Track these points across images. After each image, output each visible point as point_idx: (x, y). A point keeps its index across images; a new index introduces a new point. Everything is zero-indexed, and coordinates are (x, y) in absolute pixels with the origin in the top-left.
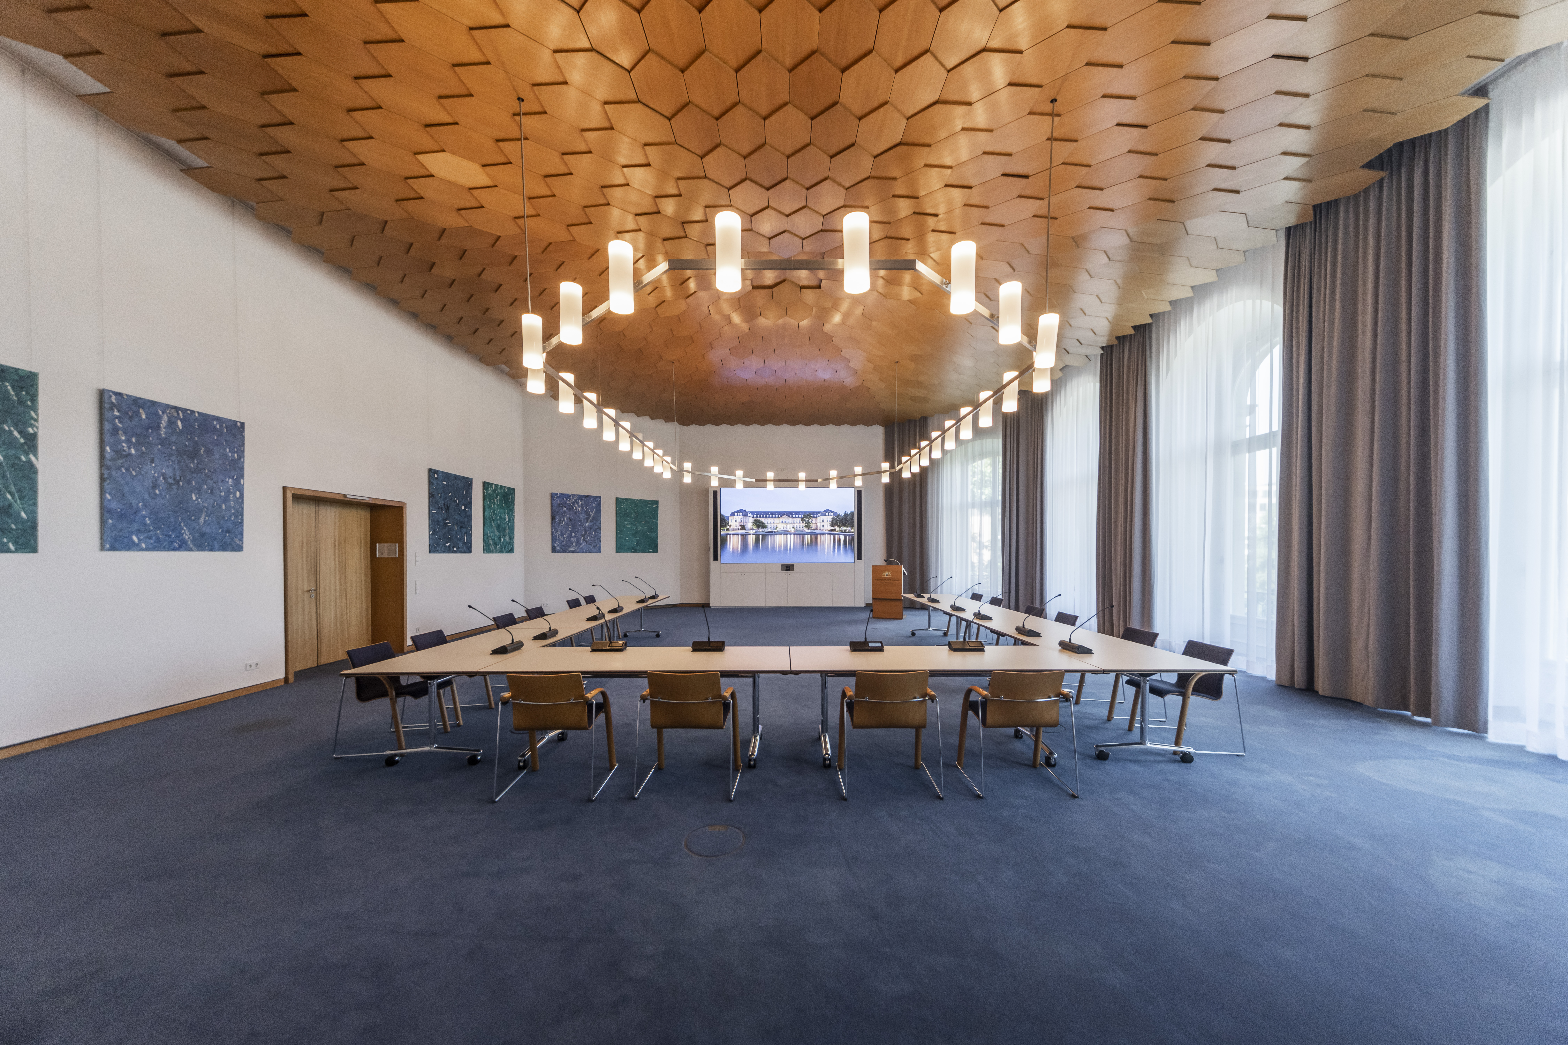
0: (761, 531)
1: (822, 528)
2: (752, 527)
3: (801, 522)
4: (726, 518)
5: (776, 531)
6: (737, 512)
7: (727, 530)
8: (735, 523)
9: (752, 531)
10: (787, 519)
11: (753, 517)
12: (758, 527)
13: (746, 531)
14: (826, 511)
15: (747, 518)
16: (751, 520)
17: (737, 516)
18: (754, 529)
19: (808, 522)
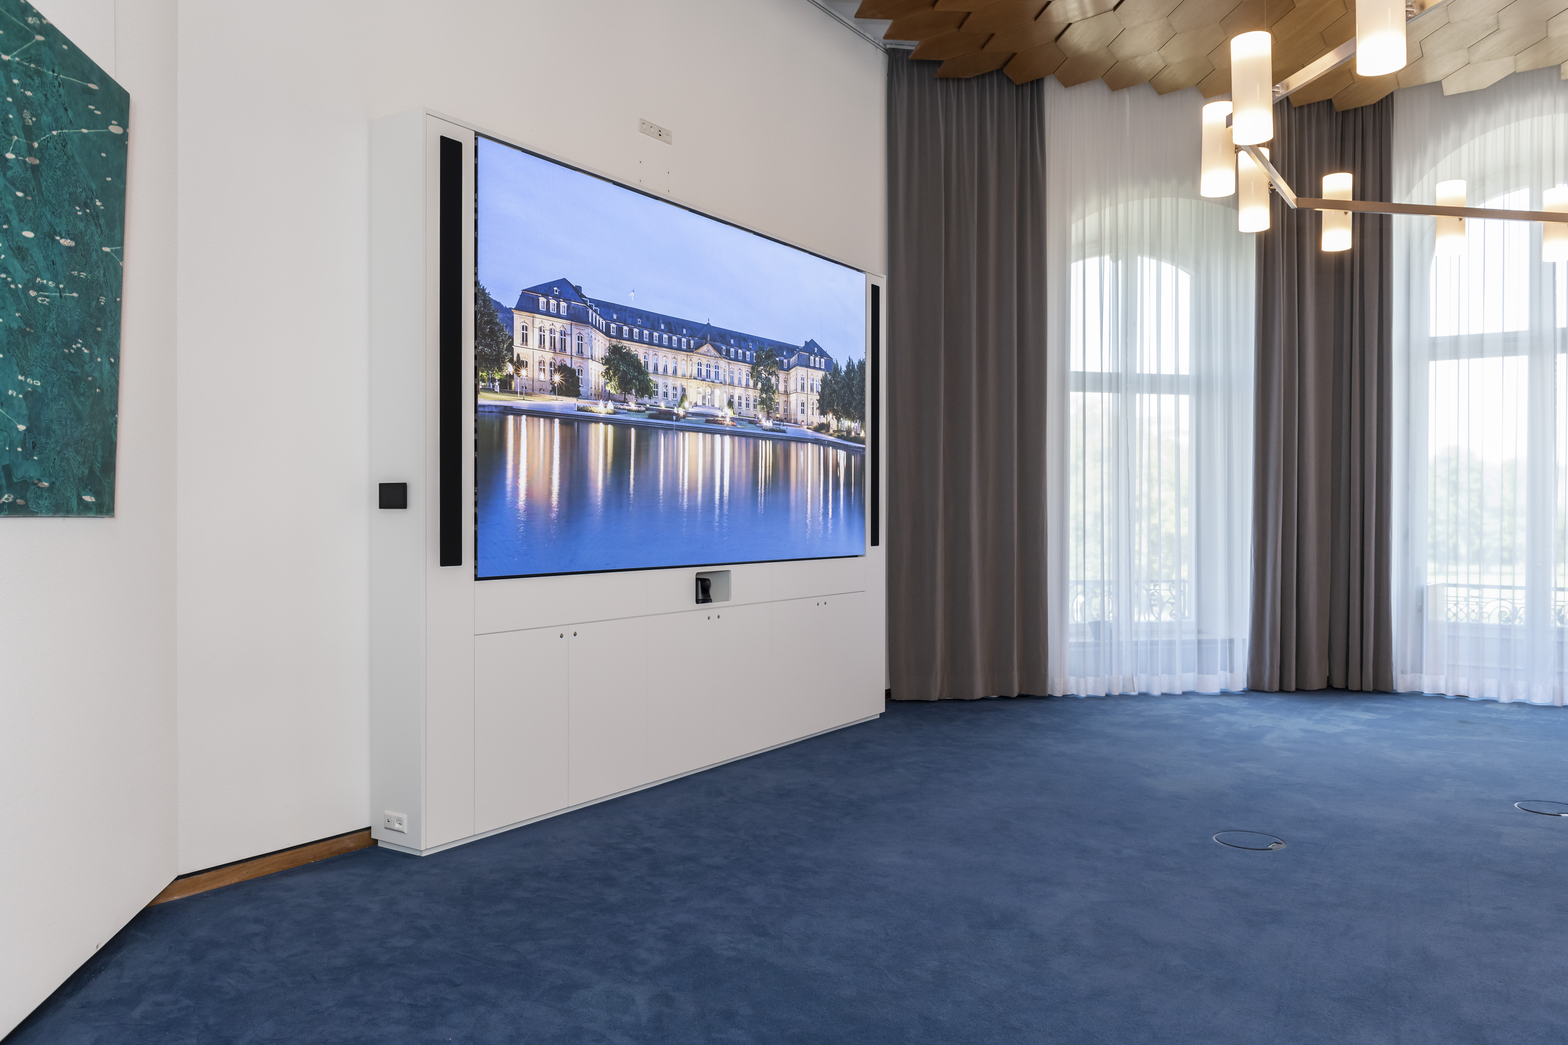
0: (633, 406)
1: (800, 417)
2: (602, 381)
3: (751, 383)
4: (499, 317)
5: (681, 412)
6: (546, 290)
7: (506, 385)
8: (538, 355)
9: (601, 403)
10: (713, 362)
11: (607, 333)
12: (625, 385)
13: (581, 403)
14: (811, 347)
15: (587, 331)
16: (600, 345)
17: (548, 313)
18: (608, 397)
19: (768, 388)
